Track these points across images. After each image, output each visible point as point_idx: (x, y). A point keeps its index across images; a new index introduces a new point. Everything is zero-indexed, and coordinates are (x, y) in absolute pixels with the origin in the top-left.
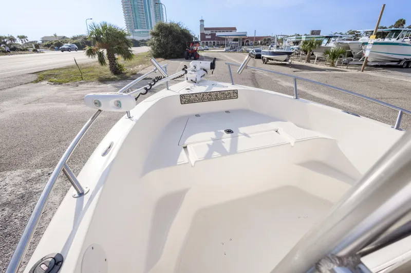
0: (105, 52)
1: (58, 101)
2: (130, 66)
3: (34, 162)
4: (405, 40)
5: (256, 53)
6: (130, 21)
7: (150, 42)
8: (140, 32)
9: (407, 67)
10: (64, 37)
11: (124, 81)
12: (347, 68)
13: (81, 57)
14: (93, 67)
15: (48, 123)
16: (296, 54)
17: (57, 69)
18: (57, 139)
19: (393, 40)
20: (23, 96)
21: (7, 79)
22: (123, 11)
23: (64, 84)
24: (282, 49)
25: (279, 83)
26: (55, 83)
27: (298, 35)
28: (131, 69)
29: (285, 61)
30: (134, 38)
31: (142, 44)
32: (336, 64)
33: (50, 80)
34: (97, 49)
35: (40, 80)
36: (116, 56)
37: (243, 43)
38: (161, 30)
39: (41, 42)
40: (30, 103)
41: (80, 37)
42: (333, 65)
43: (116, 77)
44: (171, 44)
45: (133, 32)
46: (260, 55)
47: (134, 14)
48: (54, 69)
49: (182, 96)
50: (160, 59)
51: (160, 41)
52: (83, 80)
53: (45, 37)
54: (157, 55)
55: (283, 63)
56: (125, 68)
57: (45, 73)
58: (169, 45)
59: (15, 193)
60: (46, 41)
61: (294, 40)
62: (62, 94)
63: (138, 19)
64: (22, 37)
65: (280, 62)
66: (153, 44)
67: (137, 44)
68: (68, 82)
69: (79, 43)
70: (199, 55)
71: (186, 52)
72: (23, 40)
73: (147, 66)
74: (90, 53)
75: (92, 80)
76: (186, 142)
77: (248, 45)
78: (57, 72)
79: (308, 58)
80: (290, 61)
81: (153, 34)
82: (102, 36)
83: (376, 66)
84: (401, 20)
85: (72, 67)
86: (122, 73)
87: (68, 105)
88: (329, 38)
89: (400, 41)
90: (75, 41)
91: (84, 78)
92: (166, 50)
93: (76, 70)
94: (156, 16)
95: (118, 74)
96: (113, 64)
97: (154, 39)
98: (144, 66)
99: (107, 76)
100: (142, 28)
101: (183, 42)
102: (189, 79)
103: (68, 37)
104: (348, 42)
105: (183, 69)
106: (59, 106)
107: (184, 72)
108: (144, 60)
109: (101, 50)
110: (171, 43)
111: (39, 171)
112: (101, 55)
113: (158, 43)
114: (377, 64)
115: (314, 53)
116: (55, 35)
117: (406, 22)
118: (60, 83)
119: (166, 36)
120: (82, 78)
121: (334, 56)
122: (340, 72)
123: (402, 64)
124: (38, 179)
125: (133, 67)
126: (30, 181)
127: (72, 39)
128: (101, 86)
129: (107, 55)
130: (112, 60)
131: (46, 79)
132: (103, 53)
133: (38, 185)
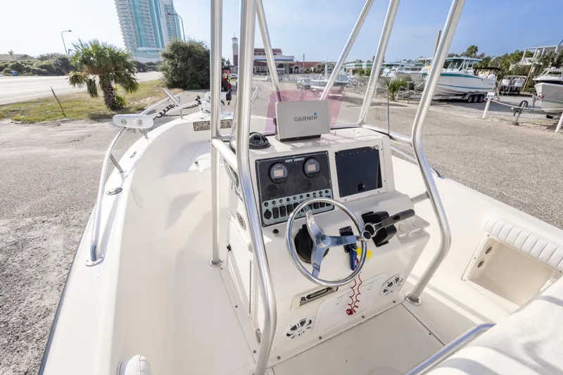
0: (97, 79)
1: (33, 144)
2: (135, 99)
3: (19, 211)
4: (469, 71)
5: (305, 84)
6: (131, 35)
7: (162, 66)
8: (146, 51)
9: (472, 102)
10: (26, 56)
12: (408, 103)
13: (61, 85)
14: (78, 100)
15: (27, 170)
16: (354, 85)
17: (24, 103)
18: (44, 187)
19: (456, 71)
22: (119, 21)
23: (37, 123)
26: (24, 122)
27: (361, 61)
28: (136, 103)
29: (338, 93)
30: (138, 60)
31: (150, 68)
32: (397, 97)
33: (14, 118)
34: (85, 75)
36: (114, 85)
37: (291, 69)
38: (176, 52)
41: (52, 56)
42: (393, 99)
43: (114, 113)
44: (191, 70)
45: (135, 51)
46: (309, 86)
47: (136, 25)
48: (18, 103)
49: (195, 124)
50: (176, 90)
51: (176, 65)
52: (65, 117)
54: (173, 85)
56: (126, 101)
57: (4, 108)
58: (189, 72)
59: (4, 241)
61: (354, 67)
62: (38, 136)
63: (142, 33)
66: (166, 70)
67: (143, 68)
68: (43, 120)
69: (50, 65)
73: (158, 99)
74: (75, 80)
75: (80, 117)
76: (197, 159)
77: (298, 73)
78: (23, 107)
80: (344, 92)
81: (166, 56)
82: (92, 58)
83: (441, 101)
84: (473, 47)
85: (47, 100)
86: (123, 108)
87: (50, 149)
88: (390, 66)
89: (462, 72)
90: (44, 63)
91: (67, 115)
92: (185, 79)
93: (55, 104)
94: (169, 29)
95: (118, 109)
96: (110, 96)
97: (167, 63)
98: (154, 99)
99: (102, 113)
100: (149, 46)
102: (204, 110)
103: (32, 56)
104: (409, 72)
105: (197, 100)
106: (36, 151)
107: (197, 103)
108: (153, 91)
109: (91, 77)
110: (191, 68)
111: (30, 220)
112: (91, 84)
113: (173, 68)
114: (440, 97)
116: (11, 53)
117: (478, 49)
118: (32, 122)
119: (184, 60)
120: (64, 114)
121: (394, 88)
122: (400, 107)
123: (467, 98)
124: (31, 227)
125: (138, 101)
126: (20, 229)
127: (39, 59)
128: (94, 125)
129: (100, 83)
130: (108, 90)
131: (7, 117)
132: (94, 81)
133: (32, 233)
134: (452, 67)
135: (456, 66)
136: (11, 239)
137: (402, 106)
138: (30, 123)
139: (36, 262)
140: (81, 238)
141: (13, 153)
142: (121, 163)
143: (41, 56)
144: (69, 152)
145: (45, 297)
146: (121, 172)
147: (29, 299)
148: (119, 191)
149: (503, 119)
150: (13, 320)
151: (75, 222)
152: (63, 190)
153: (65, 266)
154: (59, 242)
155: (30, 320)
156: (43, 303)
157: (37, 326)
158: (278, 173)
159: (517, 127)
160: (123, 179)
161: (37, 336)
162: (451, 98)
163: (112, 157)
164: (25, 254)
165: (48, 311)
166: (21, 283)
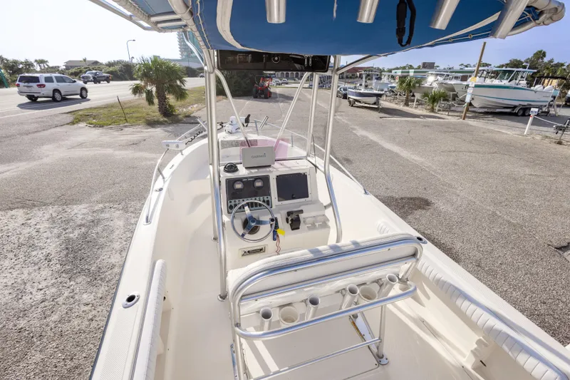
0: (154, 89)
1: (102, 146)
2: (183, 106)
3: (94, 199)
4: (521, 82)
9: (523, 115)
10: (96, 63)
11: (175, 125)
12: (448, 115)
14: (138, 107)
17: (95, 108)
19: (505, 82)
20: (63, 140)
21: (40, 119)
23: (105, 127)
24: (372, 89)
25: (354, 132)
26: (96, 126)
28: (185, 110)
29: (375, 104)
32: (437, 108)
33: (88, 122)
34: (144, 86)
35: (77, 122)
36: (167, 96)
39: (64, 67)
40: (73, 147)
41: (119, 62)
42: (433, 110)
43: (165, 119)
46: (347, 95)
48: (91, 108)
52: (127, 122)
53: (70, 61)
55: (371, 106)
56: (176, 108)
57: (80, 113)
59: (86, 219)
60: (72, 67)
61: (400, 74)
62: (106, 139)
64: (41, 62)
65: (368, 106)
67: (193, 73)
68: (110, 125)
69: (116, 71)
70: (270, 93)
71: (254, 90)
72: (42, 65)
74: (137, 91)
75: (139, 122)
78: (95, 112)
79: (406, 100)
80: (379, 103)
83: (485, 113)
84: (540, 52)
85: (112, 106)
86: (173, 115)
87: (115, 150)
89: (512, 84)
90: (111, 69)
91: (128, 120)
93: (119, 110)
95: (169, 116)
96: (163, 104)
98: (200, 106)
99: (156, 119)
101: (251, 76)
102: (227, 131)
103: (101, 62)
106: (105, 152)
108: (200, 98)
109: (149, 88)
111: (101, 205)
112: (149, 93)
114: (486, 110)
115: (415, 94)
116: (85, 60)
117: (547, 54)
118: (101, 126)
120: (126, 119)
121: (434, 99)
122: (437, 120)
123: (516, 111)
124: (102, 211)
125: (187, 108)
126: (95, 211)
127: (107, 65)
128: (149, 130)
129: (156, 92)
130: (162, 99)
131: (83, 121)
132: (152, 91)
133: (103, 215)
134: (502, 78)
135: (506, 78)
136: (90, 218)
137: (439, 118)
138: (100, 127)
139: (106, 235)
140: (137, 221)
141: (87, 153)
142: (164, 172)
143: (109, 62)
144: (128, 154)
145: (112, 257)
146: (164, 178)
147: (102, 257)
148: (161, 190)
149: (547, 137)
150: (93, 269)
151: (132, 209)
152: (124, 185)
153: (125, 239)
154: (121, 223)
155: (103, 270)
156: (110, 261)
157: (107, 274)
158: (238, 186)
159: (559, 146)
160: (164, 182)
161: (107, 279)
162: (498, 110)
163: (159, 169)
164: (99, 229)
165: (113, 266)
166: (97, 247)
